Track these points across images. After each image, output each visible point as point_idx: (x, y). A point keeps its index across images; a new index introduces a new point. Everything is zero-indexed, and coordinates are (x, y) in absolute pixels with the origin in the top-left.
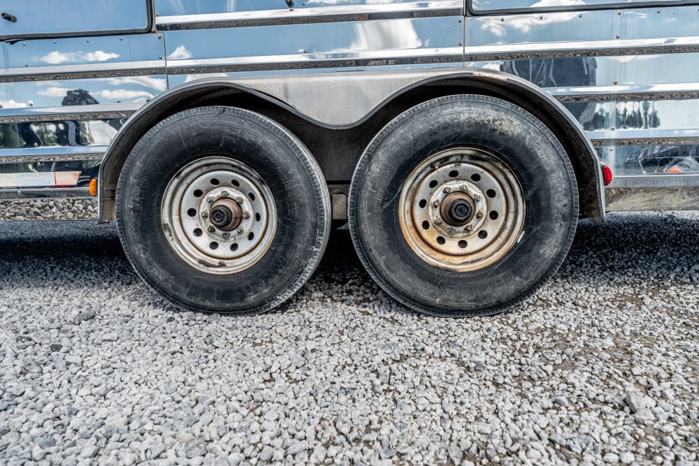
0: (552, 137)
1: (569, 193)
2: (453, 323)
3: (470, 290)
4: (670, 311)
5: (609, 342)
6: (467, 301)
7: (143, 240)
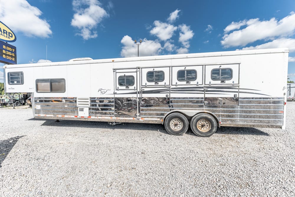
0: (214, 118)
1: (216, 124)
2: (203, 138)
3: (205, 134)
4: (228, 138)
5: (220, 141)
6: (205, 135)
7: (168, 127)
